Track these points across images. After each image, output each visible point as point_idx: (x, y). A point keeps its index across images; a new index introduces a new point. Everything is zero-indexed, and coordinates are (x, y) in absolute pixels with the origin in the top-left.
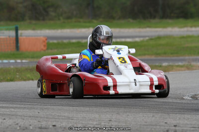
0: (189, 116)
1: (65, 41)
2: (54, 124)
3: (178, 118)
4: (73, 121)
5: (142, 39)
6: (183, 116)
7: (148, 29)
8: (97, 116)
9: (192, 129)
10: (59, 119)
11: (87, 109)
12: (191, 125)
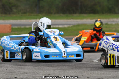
0: (96, 72)
1: (23, 27)
2: (15, 76)
3: (90, 73)
4: (27, 74)
5: (68, 26)
6: (93, 72)
7: (72, 20)
8: (41, 72)
10: (18, 73)
11: (36, 67)
12: (98, 77)
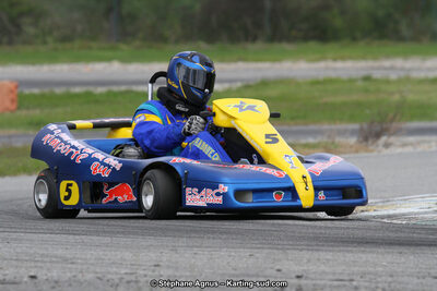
0: (329, 256)
1: (59, 91)
2: (32, 274)
3: (305, 260)
4: (74, 266)
5: (226, 86)
6: (316, 254)
8: (128, 255)
9: (336, 283)
10: (42, 262)
11: (107, 240)
12: (334, 274)
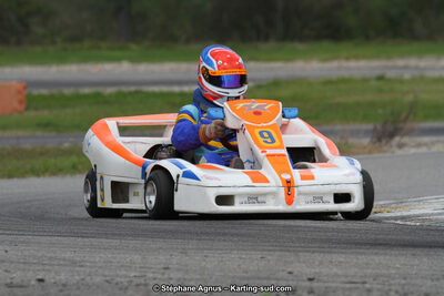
0: (341, 258)
1: (67, 91)
2: (40, 277)
3: (317, 263)
4: (82, 269)
6: (328, 257)
8: (137, 258)
9: (348, 286)
10: (50, 265)
11: (115, 242)
12: (347, 276)
